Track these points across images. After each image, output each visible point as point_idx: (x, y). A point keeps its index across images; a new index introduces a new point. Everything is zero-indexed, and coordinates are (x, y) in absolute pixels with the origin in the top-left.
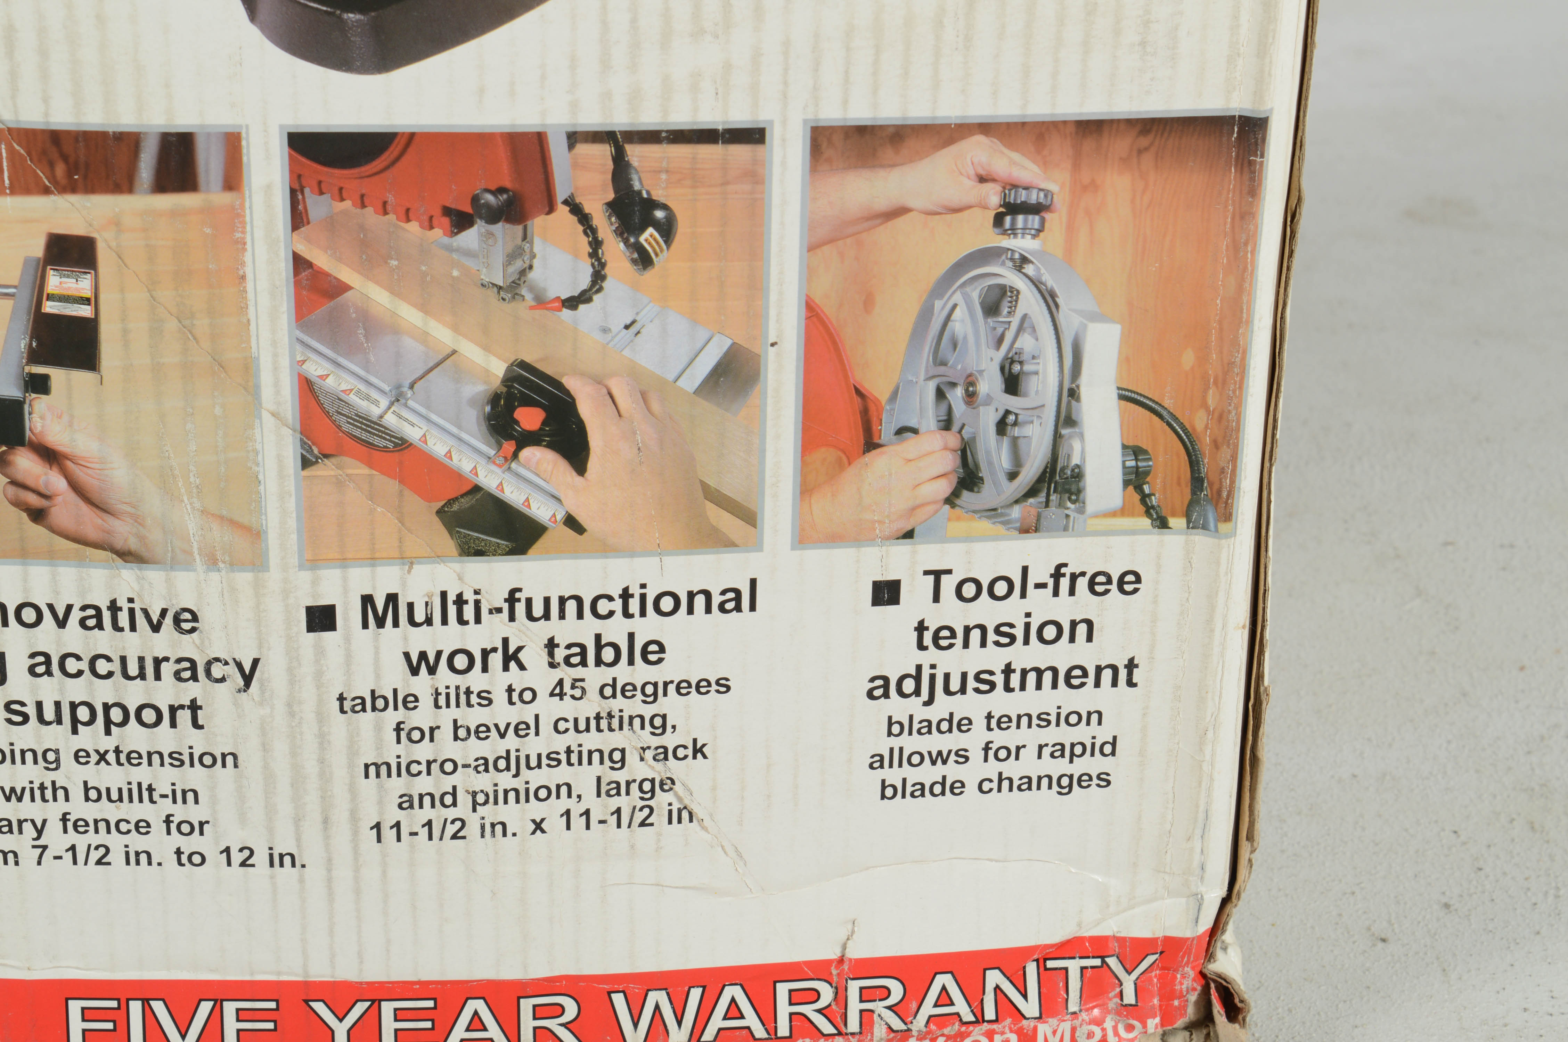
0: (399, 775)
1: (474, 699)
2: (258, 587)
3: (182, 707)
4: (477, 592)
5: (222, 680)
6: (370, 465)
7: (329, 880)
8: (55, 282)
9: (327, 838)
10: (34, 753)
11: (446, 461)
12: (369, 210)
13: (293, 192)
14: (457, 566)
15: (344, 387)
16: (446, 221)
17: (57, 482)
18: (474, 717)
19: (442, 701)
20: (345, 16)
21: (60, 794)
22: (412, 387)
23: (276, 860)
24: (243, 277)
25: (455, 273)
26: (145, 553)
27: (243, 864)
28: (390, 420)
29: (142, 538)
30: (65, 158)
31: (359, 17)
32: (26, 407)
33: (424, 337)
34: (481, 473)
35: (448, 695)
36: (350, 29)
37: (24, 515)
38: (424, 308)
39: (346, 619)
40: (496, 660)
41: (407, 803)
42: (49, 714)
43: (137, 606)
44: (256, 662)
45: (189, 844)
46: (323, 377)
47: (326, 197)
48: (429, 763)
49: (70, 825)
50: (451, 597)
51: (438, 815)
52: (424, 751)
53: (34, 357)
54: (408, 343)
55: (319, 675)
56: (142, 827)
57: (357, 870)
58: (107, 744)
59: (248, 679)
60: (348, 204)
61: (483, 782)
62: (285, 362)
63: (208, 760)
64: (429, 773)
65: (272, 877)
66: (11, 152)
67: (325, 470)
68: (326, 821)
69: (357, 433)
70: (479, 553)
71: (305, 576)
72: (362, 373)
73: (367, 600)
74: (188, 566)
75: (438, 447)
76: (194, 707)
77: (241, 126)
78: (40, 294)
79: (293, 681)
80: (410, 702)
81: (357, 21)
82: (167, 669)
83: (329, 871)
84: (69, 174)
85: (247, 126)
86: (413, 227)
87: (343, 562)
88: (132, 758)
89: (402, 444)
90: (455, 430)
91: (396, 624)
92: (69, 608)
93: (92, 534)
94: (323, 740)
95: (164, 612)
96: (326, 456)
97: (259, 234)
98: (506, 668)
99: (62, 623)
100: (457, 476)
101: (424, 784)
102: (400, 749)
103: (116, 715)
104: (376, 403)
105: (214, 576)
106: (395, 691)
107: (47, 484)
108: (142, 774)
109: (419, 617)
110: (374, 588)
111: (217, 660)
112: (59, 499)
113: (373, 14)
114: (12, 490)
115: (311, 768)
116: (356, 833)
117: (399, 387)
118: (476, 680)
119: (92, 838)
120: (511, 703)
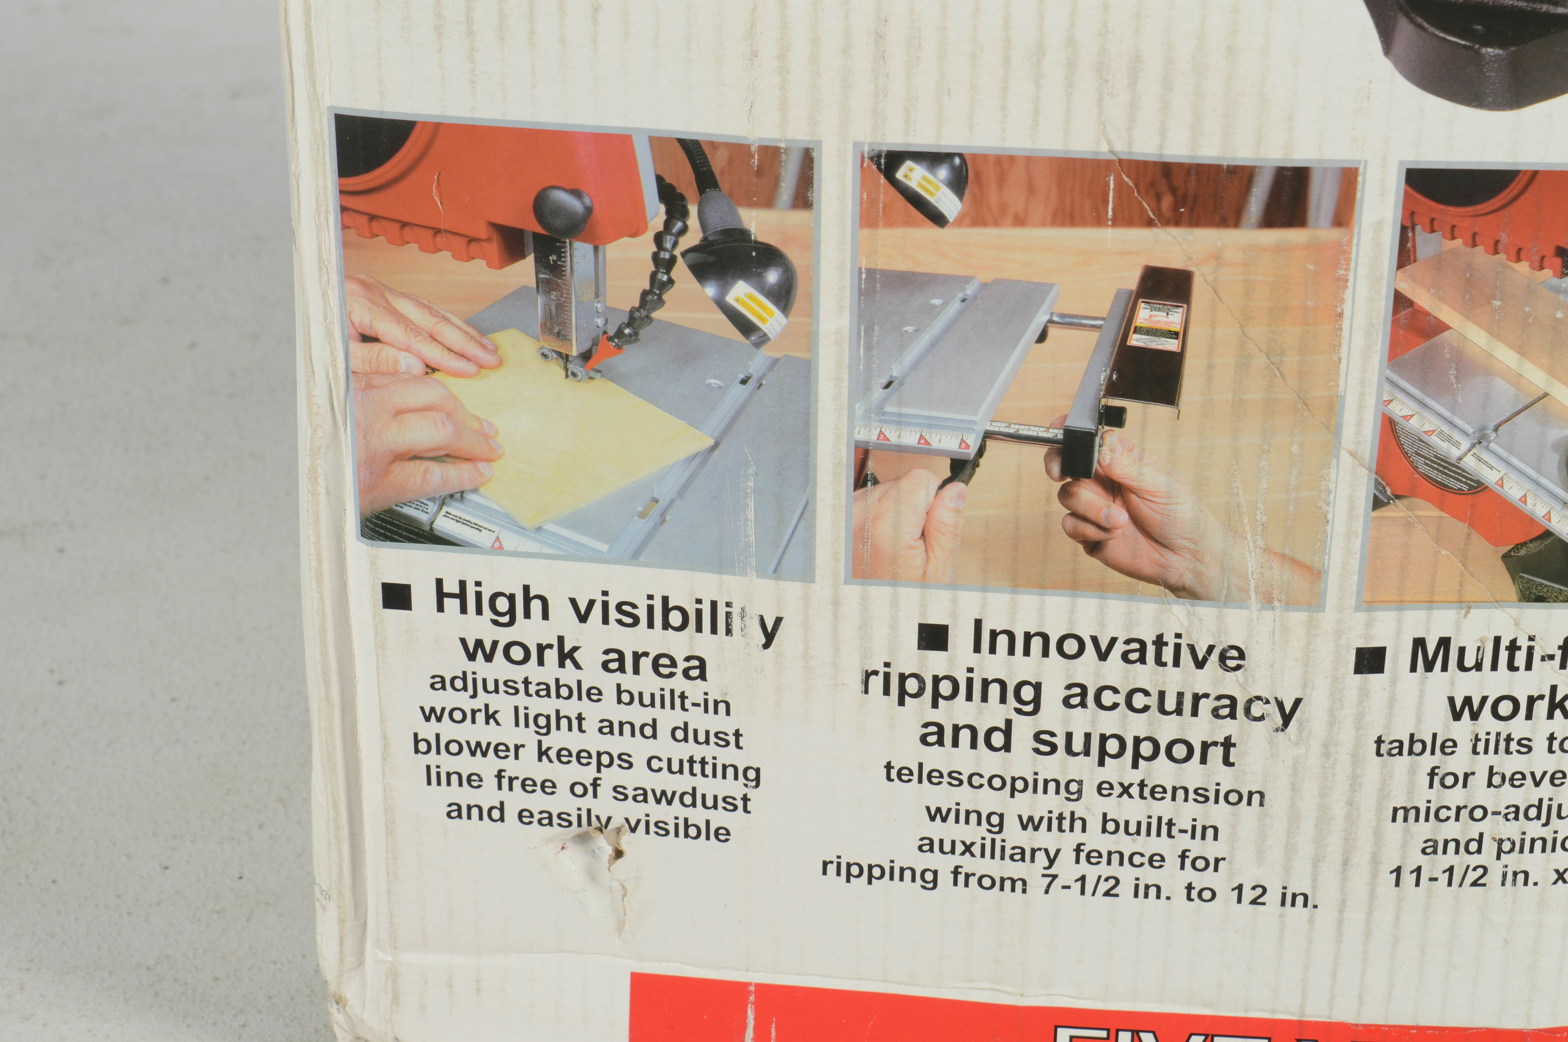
0: (1427, 819)
1: (1514, 746)
2: (1311, 627)
3: (1215, 744)
4: (1531, 639)
5: (1261, 718)
6: (1441, 507)
7: (1340, 922)
8: (1145, 315)
9: (1344, 879)
10: (1057, 783)
11: (1521, 505)
12: (1480, 249)
13: (1404, 229)
14: (1514, 612)
15: (1427, 428)
16: (1558, 261)
17: (1119, 515)
18: (1510, 764)
19: (1481, 747)
20: (1484, 50)
21: (1078, 824)
22: (1496, 429)
23: (1288, 899)
24: (1341, 315)
25: (1559, 315)
26: (1199, 589)
27: (1254, 902)
28: (1469, 462)
29: (1198, 574)
30: (1173, 191)
31: (1498, 51)
32: (1097, 440)
33: (1516, 379)
34: (1554, 518)
35: (1487, 741)
36: (1487, 63)
37: (1080, 547)
38: (1521, 350)
39: (1395, 662)
40: (1542, 707)
41: (1431, 848)
42: (1078, 745)
43: (1183, 642)
44: (1298, 702)
45: (1200, 880)
46: (1407, 418)
47: (1437, 235)
48: (1459, 809)
49: (1083, 856)
50: (1505, 643)
51: (1459, 861)
52: (1455, 797)
53: (1113, 389)
54: (1500, 384)
55: (1360, 717)
56: (1156, 861)
57: (1370, 912)
58: (1133, 777)
59: (1287, 719)
60: (1458, 242)
61: (1511, 830)
62: (1371, 401)
63: (1233, 798)
64: (1457, 819)
65: (1282, 916)
66: (1119, 182)
67: (1396, 511)
68: (1346, 863)
69: (1433, 474)
70: (1540, 599)
71: (1361, 617)
72: (1447, 414)
73: (1419, 643)
74: (1242, 603)
75: (1513, 491)
76: (1228, 744)
77: (1359, 162)
78: (1128, 325)
79: (1333, 722)
80: (1448, 747)
81: (1495, 56)
82: (1205, 706)
83: (1341, 912)
84: (1176, 207)
85: (1366, 162)
86: (1523, 267)
87: (1401, 604)
88: (1156, 792)
89: (1478, 487)
90: (1533, 474)
91: (1444, 668)
92: (1113, 641)
93: (1147, 568)
94: (1355, 782)
95: (1211, 649)
96: (1398, 497)
97: (1363, 271)
98: (1550, 716)
99: (1103, 656)
100: (1530, 520)
101: (1451, 830)
102: (1431, 794)
103: (1146, 749)
104: (1457, 444)
105: (1268, 615)
106: (1435, 736)
107: (1108, 517)
108: (1164, 809)
109: (1469, 662)
110: (1428, 631)
111: (1259, 698)
112: (1118, 532)
113: (1513, 49)
114: (1071, 522)
115: (1339, 809)
116: (1374, 876)
117: (1483, 429)
118: (1519, 727)
119: (1104, 870)
120: (1551, 751)
